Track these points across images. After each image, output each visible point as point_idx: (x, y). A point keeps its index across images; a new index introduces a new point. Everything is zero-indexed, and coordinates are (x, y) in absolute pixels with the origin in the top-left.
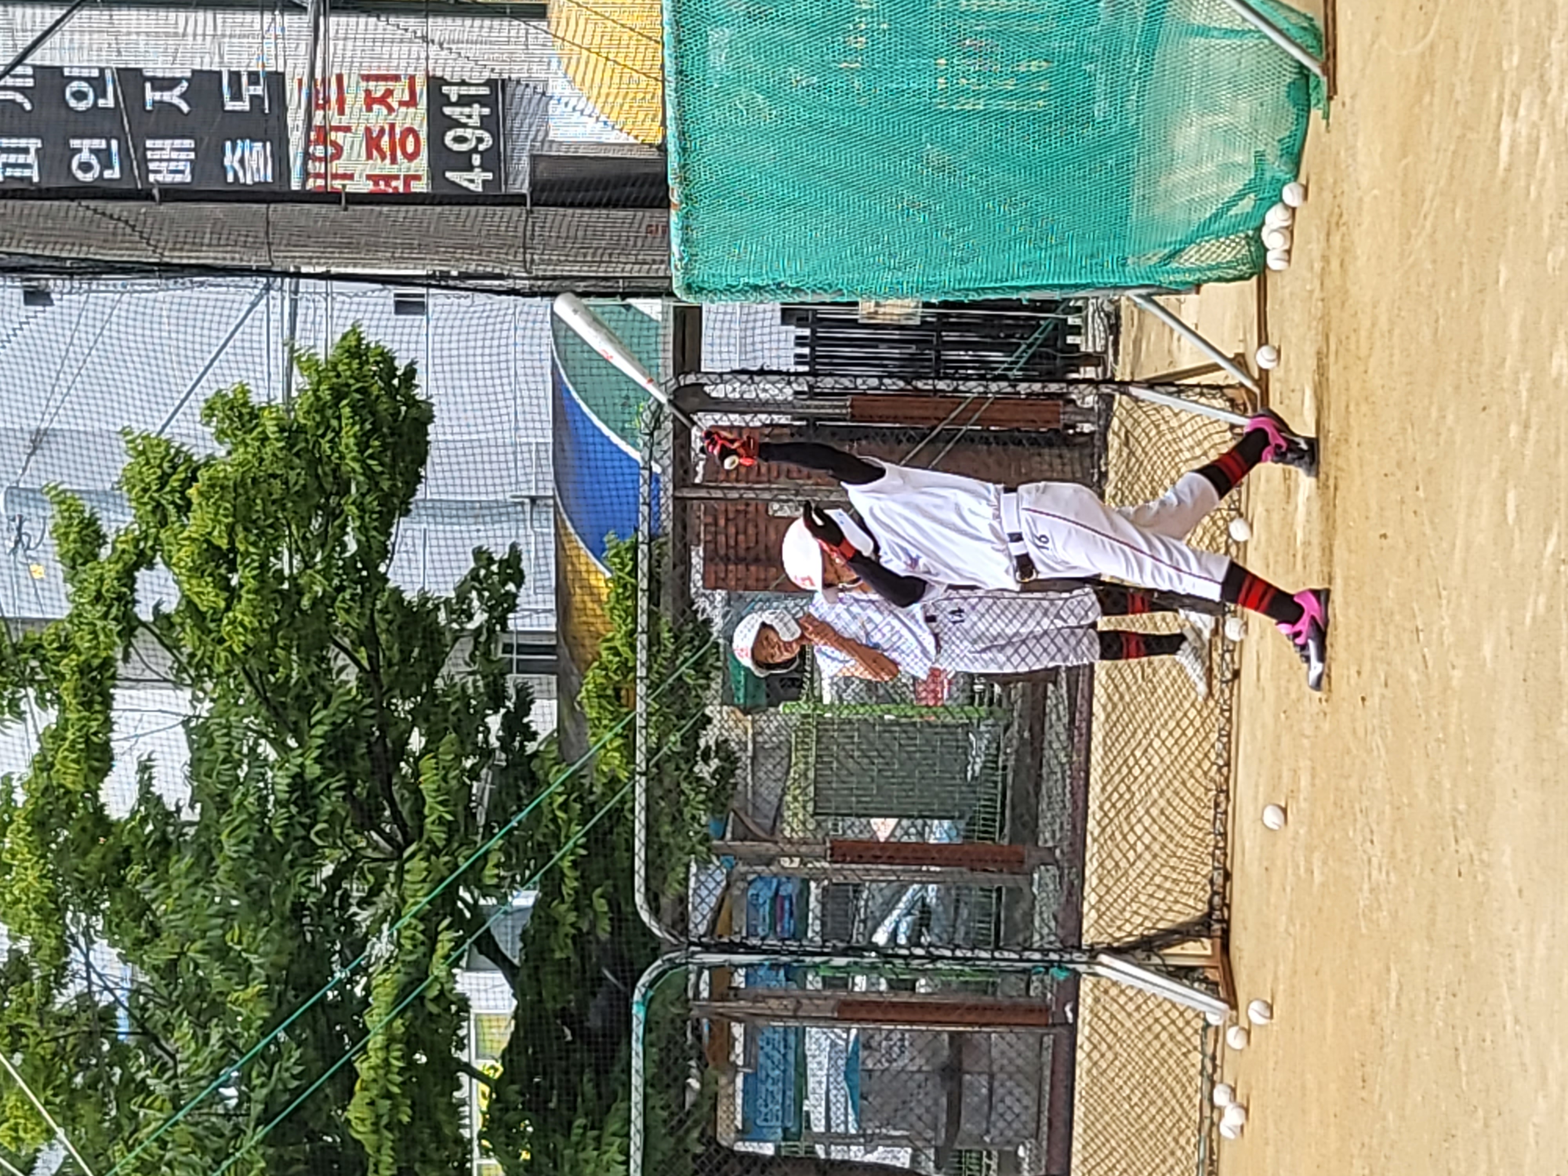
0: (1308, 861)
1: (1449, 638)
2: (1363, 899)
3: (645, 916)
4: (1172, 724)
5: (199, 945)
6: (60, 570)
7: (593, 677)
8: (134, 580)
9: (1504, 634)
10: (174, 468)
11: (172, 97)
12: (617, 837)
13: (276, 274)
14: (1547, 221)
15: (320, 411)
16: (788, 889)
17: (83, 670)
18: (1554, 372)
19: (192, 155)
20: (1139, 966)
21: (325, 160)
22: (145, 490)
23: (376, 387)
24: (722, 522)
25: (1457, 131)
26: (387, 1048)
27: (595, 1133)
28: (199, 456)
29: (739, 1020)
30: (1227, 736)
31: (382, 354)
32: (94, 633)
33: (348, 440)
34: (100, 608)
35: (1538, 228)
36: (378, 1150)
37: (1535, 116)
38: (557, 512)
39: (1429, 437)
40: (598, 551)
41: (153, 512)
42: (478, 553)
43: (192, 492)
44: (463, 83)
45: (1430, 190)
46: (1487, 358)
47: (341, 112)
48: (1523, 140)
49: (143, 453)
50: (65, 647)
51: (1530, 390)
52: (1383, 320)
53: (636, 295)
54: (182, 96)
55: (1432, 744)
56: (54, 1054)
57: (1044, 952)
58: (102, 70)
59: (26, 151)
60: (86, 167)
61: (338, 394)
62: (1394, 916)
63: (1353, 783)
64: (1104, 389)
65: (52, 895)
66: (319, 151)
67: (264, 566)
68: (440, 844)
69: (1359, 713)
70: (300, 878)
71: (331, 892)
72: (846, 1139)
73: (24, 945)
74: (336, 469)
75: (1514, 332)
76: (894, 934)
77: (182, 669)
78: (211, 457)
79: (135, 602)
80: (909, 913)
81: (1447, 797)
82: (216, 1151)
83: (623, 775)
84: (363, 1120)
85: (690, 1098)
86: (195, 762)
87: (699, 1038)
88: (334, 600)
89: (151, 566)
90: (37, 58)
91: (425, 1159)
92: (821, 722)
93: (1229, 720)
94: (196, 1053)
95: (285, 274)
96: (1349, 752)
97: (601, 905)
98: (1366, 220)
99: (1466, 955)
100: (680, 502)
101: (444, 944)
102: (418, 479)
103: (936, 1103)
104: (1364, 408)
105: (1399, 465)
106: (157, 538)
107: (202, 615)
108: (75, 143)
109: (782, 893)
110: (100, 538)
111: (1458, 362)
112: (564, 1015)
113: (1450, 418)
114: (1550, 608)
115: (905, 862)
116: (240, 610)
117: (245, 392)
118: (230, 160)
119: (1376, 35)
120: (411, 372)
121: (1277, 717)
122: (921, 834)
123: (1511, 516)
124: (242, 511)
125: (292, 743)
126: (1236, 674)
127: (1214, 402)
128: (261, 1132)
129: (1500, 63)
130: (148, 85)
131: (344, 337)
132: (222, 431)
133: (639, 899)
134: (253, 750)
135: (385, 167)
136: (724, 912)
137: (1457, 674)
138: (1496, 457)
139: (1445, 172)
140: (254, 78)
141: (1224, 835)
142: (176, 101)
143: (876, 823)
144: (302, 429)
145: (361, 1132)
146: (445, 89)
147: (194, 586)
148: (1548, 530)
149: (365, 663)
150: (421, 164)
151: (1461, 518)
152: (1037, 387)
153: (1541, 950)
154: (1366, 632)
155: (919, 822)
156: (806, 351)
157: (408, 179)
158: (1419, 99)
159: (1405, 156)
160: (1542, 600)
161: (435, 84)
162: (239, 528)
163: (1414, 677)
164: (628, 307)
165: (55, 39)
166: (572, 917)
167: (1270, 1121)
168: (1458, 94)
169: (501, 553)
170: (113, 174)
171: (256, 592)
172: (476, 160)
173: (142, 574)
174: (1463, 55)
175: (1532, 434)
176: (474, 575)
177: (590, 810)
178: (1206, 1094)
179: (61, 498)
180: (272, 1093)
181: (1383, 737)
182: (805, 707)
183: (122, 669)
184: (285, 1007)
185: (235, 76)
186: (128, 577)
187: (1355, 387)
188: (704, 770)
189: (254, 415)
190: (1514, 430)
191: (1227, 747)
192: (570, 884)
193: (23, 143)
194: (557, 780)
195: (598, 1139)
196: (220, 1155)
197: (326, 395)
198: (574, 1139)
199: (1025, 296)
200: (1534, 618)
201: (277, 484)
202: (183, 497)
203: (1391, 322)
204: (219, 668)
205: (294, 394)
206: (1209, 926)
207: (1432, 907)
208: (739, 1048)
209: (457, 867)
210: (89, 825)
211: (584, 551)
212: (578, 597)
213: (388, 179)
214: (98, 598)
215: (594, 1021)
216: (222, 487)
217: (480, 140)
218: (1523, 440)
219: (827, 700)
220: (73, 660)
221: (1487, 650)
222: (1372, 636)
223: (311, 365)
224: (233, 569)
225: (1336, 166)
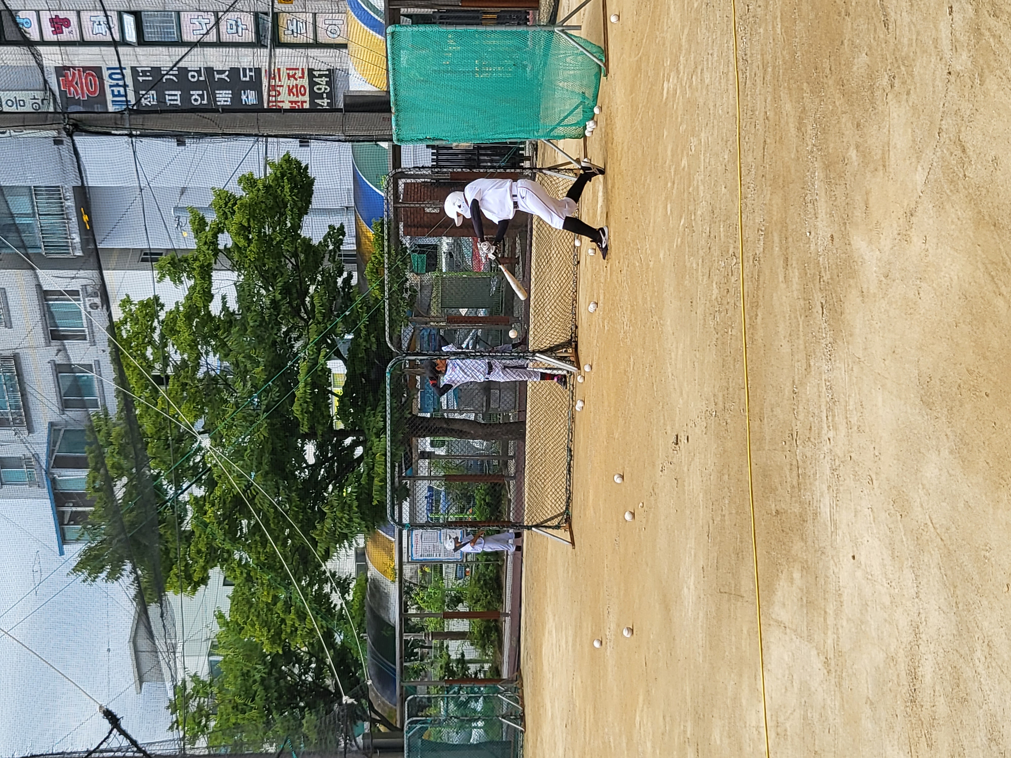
0: (603, 323)
1: (649, 252)
2: (622, 335)
3: (389, 345)
4: (558, 279)
5: (243, 355)
6: (193, 234)
7: (369, 265)
8: (217, 237)
9: (667, 251)
10: (230, 200)
11: (223, 76)
12: (379, 317)
13: (261, 136)
14: (680, 117)
15: (277, 180)
16: (434, 332)
17: (201, 267)
18: (683, 165)
19: (230, 96)
20: (549, 357)
21: (275, 96)
22: (220, 208)
23: (295, 172)
24: (409, 214)
25: (649, 86)
26: (305, 387)
27: (373, 412)
28: (238, 196)
29: (419, 375)
30: (576, 282)
31: (297, 161)
32: (205, 255)
33: (287, 189)
34: (207, 247)
35: (677, 118)
36: (303, 419)
37: (675, 81)
38: (355, 212)
39: (641, 186)
40: (369, 225)
41: (223, 214)
42: (330, 226)
43: (235, 208)
44: (320, 70)
45: (640, 106)
46: (660, 161)
47: (280, 80)
48: (671, 89)
49: (219, 195)
50: (196, 259)
51: (675, 171)
52: (626, 148)
53: (380, 141)
54: (227, 76)
55: (644, 286)
56: (196, 392)
57: (518, 353)
58: (200, 68)
59: (176, 95)
60: (196, 100)
61: (283, 175)
62: (632, 341)
63: (617, 298)
64: (534, 171)
65: (193, 341)
66: (274, 93)
67: (260, 232)
68: (321, 320)
69: (619, 275)
70: (275, 332)
71: (285, 337)
72: (454, 411)
73: (185, 356)
74: (283, 199)
75: (669, 153)
76: (468, 345)
77: (234, 266)
78: (241, 196)
79: (218, 244)
80: (472, 339)
81: (649, 303)
82: (251, 421)
83: (380, 298)
84: (297, 410)
85: (403, 400)
86: (239, 296)
87: (406, 380)
88: (283, 242)
89: (223, 232)
90: (180, 65)
91: (319, 423)
92: (443, 278)
93: (576, 277)
94: (243, 389)
95: (263, 136)
96: (616, 287)
97: (373, 340)
98: (619, 115)
99: (656, 354)
100: (396, 209)
101: (323, 353)
102: (310, 202)
103: (482, 399)
104: (619, 177)
105: (631, 195)
106: (224, 224)
107: (241, 248)
108: (192, 92)
109: (432, 333)
110: (206, 224)
111: (651, 162)
112: (362, 375)
113: (648, 180)
114: (682, 242)
115: (470, 322)
116: (253, 247)
117: (252, 175)
118: (244, 97)
119: (622, 54)
120: (307, 167)
121: (592, 276)
122: (476, 313)
123: (669, 212)
124: (252, 213)
125: (271, 289)
126: (578, 262)
127: (570, 175)
128: (266, 415)
129: (663, 64)
130: (215, 73)
131: (284, 156)
132: (245, 188)
133: (387, 339)
134: (258, 291)
135: (295, 99)
136: (413, 341)
137: (652, 263)
138: (664, 193)
139: (646, 100)
140: (251, 70)
141: (575, 314)
142: (226, 78)
143: (461, 310)
144: (271, 186)
145: (297, 414)
146: (315, 73)
147: (237, 239)
148: (681, 217)
149: (294, 263)
150: (307, 98)
151: (652, 213)
152: (513, 170)
153: (680, 352)
154: (621, 250)
155: (475, 309)
156: (435, 157)
157: (303, 102)
158: (637, 75)
159: (632, 94)
160: (679, 240)
161: (311, 71)
162: (251, 220)
163: (637, 264)
164: (377, 145)
165: (186, 59)
166: (364, 344)
167: (592, 406)
168: (649, 74)
169: (337, 226)
170: (205, 102)
171: (257, 240)
172: (325, 95)
173: (220, 235)
174: (651, 61)
175: (676, 185)
176: (329, 233)
177: (369, 308)
178: (571, 396)
179: (192, 210)
180: (269, 402)
181: (627, 284)
182: (437, 273)
183: (214, 266)
184: (272, 374)
185: (245, 70)
186: (215, 236)
187: (616, 170)
188: (406, 296)
189: (255, 182)
190: (669, 185)
191: (576, 286)
192: (363, 333)
193: (176, 93)
194: (358, 299)
195: (374, 414)
196: (252, 423)
197: (279, 175)
198: (367, 414)
199: (508, 141)
200: (677, 246)
201: (263, 205)
202: (233, 209)
203: (629, 149)
204: (246, 266)
205: (268, 175)
206: (571, 344)
207: (644, 338)
208: (418, 383)
209: (327, 328)
210: (205, 318)
211: (365, 225)
212: (363, 240)
213: (296, 102)
214: (205, 243)
215: (373, 377)
216: (246, 206)
217: (326, 89)
218: (673, 188)
219: (444, 271)
220: (197, 264)
221: (661, 256)
222: (623, 251)
223: (272, 165)
224: (250, 233)
225: (609, 97)
